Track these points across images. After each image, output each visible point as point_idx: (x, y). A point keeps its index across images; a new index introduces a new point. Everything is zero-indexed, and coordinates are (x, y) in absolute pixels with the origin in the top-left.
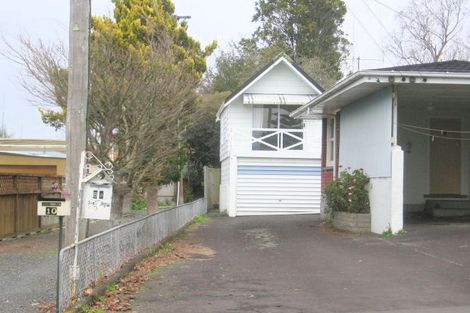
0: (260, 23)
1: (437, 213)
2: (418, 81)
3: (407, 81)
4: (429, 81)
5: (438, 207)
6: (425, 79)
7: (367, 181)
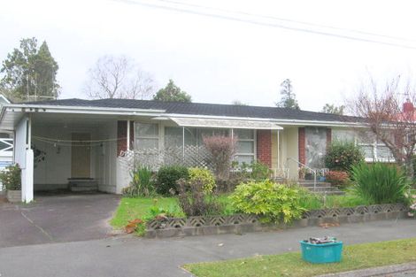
0: (5, 73)
1: (74, 189)
2: (40, 111)
3: (33, 111)
4: (47, 111)
5: (75, 185)
6: (44, 109)
7: (20, 170)
